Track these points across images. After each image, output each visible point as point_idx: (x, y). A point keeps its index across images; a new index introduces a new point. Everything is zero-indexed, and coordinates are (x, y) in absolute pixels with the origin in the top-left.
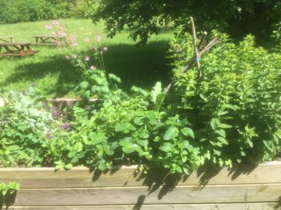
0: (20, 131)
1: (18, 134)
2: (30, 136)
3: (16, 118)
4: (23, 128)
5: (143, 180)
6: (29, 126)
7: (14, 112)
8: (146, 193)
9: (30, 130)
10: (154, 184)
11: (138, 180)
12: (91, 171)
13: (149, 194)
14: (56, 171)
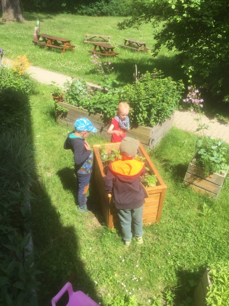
0: (74, 94)
1: (73, 94)
2: (77, 96)
3: (74, 89)
4: (75, 93)
5: (103, 120)
6: (77, 93)
7: (74, 86)
8: (104, 126)
9: (77, 94)
10: (106, 123)
11: (102, 120)
12: (88, 112)
13: (105, 127)
14: (79, 108)
